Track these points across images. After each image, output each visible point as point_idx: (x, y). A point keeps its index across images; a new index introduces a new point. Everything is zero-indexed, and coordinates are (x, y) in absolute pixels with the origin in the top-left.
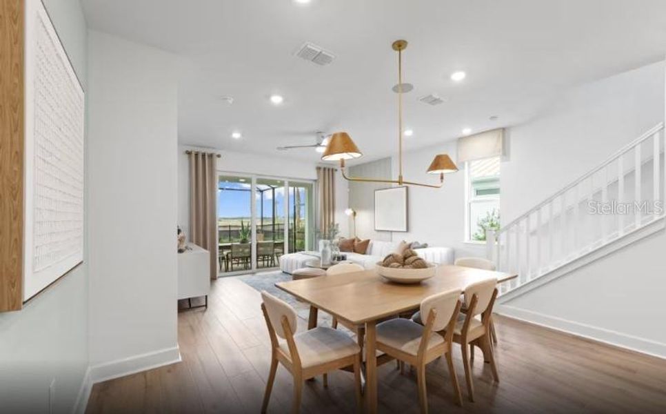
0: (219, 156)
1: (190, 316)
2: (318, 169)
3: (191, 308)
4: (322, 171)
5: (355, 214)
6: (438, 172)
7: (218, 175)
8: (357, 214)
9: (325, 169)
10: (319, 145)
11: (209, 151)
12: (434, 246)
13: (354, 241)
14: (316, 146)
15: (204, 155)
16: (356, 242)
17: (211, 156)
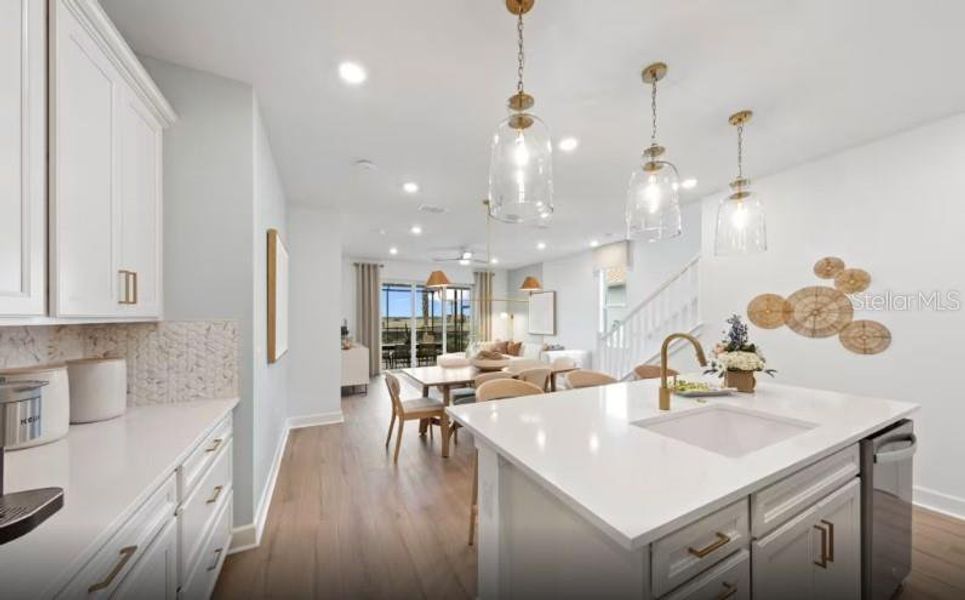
0: (382, 266)
1: (354, 400)
2: (476, 274)
3: (354, 394)
4: (479, 276)
5: (512, 317)
6: (529, 290)
7: (381, 283)
8: (515, 316)
9: (482, 274)
10: (462, 258)
11: (372, 262)
12: (570, 349)
13: (507, 343)
14: (458, 259)
15: (369, 266)
16: (510, 345)
17: (375, 266)
